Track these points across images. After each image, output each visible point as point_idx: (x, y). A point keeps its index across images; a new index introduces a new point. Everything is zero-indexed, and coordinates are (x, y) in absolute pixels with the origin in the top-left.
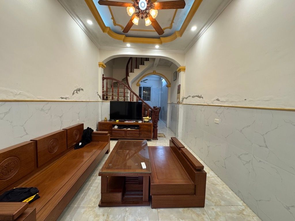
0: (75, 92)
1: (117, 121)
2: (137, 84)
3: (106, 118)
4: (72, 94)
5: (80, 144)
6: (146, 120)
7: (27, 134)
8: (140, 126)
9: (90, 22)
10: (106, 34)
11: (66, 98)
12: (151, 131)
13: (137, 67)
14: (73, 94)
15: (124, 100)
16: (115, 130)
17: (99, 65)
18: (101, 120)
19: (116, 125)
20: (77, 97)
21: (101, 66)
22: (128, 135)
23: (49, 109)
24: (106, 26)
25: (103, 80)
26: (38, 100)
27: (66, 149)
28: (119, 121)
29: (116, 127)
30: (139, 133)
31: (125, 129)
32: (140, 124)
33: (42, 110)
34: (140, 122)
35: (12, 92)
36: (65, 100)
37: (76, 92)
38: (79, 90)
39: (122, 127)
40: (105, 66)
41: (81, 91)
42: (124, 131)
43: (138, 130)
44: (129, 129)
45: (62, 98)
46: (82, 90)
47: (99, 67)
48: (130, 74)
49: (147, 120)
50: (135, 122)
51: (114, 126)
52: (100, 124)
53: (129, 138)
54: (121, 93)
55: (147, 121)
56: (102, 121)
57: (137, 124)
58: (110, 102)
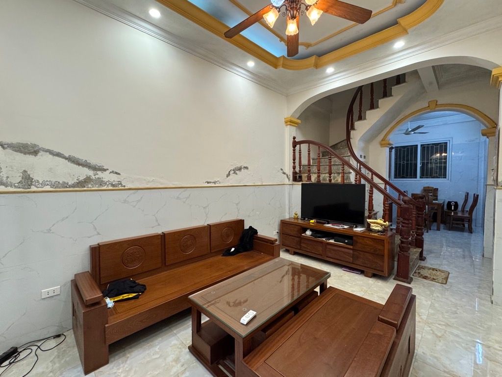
0: (231, 173)
1: (312, 221)
2: (383, 142)
3: (297, 214)
4: (226, 176)
5: (233, 249)
6: (374, 228)
7: (159, 225)
8: (354, 238)
9: (251, 64)
10: (281, 69)
11: (215, 183)
12: (383, 256)
13: (373, 106)
14: (228, 175)
15: (330, 180)
16: (307, 239)
17: (286, 122)
18: (288, 217)
19: (308, 229)
20: (233, 180)
21: (289, 123)
22: (330, 255)
23: (188, 197)
24: (278, 56)
25: (294, 146)
26: (174, 186)
27: (209, 252)
28: (317, 222)
29: (308, 233)
30: (353, 254)
31: (324, 239)
32: (357, 235)
33: (178, 198)
34: (359, 229)
35: (145, 180)
36: (213, 185)
37: (233, 172)
38: (240, 169)
39: (319, 235)
40: (299, 121)
41: (242, 170)
42: (322, 242)
43: (351, 247)
44: (332, 241)
45: (208, 183)
46: (246, 168)
47: (287, 125)
48: (357, 124)
49: (379, 228)
50: (346, 227)
51: (305, 230)
52: (283, 223)
53: (331, 260)
54: (335, 166)
55: (377, 228)
56: (290, 218)
57: (350, 233)
58: (301, 186)
